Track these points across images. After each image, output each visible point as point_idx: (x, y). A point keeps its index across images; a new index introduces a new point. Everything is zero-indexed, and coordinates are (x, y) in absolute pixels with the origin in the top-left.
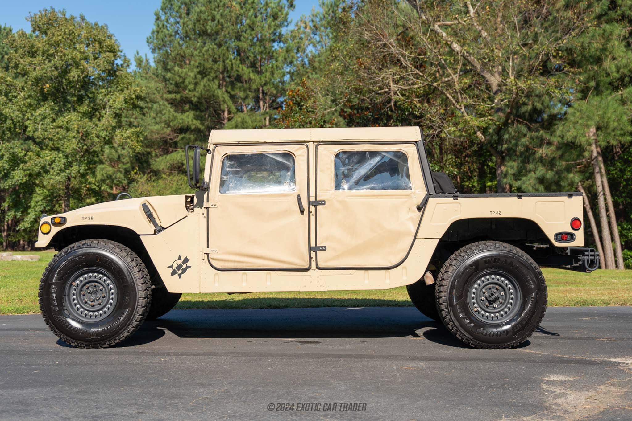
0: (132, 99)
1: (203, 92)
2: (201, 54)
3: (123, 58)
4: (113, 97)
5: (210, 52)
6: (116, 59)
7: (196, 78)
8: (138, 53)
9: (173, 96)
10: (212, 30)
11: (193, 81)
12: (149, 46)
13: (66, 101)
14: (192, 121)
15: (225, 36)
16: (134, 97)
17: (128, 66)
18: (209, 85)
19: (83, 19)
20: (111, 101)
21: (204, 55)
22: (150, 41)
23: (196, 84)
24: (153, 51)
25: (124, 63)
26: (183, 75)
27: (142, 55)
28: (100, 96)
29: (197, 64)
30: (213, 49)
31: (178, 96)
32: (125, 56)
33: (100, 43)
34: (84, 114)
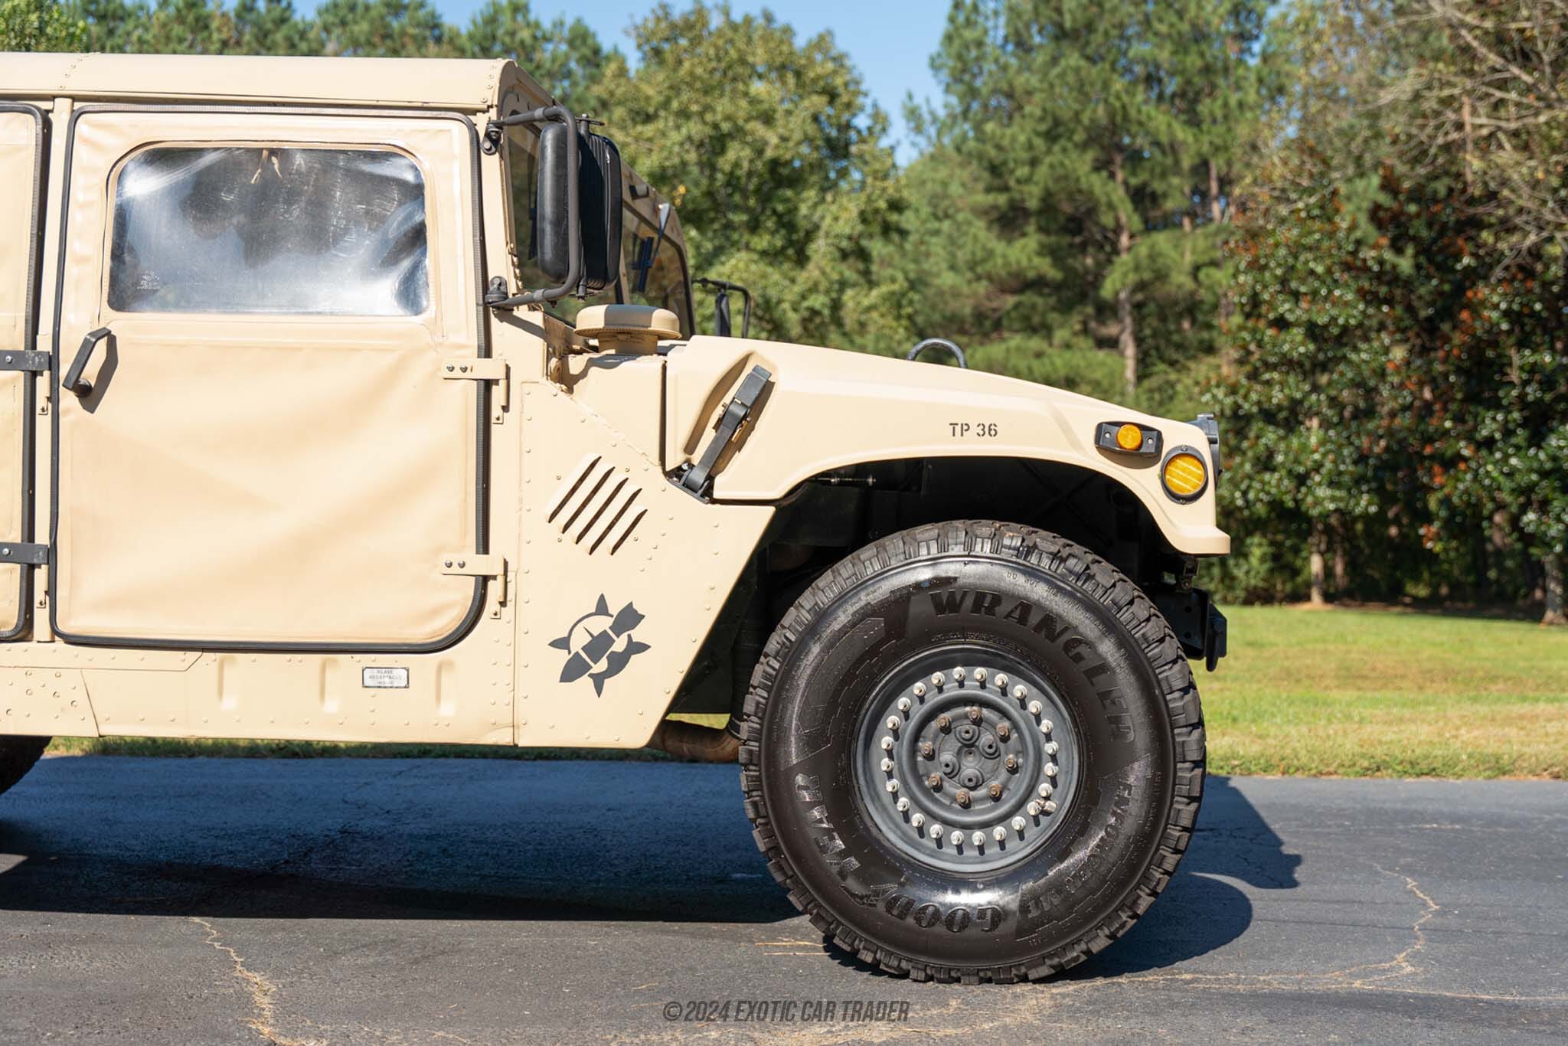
0: (877, 211)
1: (1050, 184)
2: (1045, 86)
3: (869, 110)
4: (834, 208)
5: (1071, 78)
6: (854, 115)
7: (1030, 147)
8: (910, 97)
9: (990, 199)
10: (1074, 20)
11: (1024, 156)
12: (935, 76)
13: (729, 226)
14: (1030, 259)
15: (1106, 33)
16: (882, 204)
17: (884, 130)
18: (1062, 164)
19: (769, 18)
20: (828, 221)
21: (1052, 86)
22: (938, 62)
23: (1034, 163)
24: (948, 89)
25: (876, 122)
26: (1006, 142)
27: (919, 100)
28: (804, 209)
29: (1038, 112)
30: (1077, 70)
31: (1002, 199)
32: (875, 106)
33: (798, 74)
34: (764, 253)
